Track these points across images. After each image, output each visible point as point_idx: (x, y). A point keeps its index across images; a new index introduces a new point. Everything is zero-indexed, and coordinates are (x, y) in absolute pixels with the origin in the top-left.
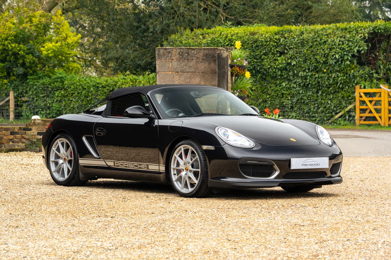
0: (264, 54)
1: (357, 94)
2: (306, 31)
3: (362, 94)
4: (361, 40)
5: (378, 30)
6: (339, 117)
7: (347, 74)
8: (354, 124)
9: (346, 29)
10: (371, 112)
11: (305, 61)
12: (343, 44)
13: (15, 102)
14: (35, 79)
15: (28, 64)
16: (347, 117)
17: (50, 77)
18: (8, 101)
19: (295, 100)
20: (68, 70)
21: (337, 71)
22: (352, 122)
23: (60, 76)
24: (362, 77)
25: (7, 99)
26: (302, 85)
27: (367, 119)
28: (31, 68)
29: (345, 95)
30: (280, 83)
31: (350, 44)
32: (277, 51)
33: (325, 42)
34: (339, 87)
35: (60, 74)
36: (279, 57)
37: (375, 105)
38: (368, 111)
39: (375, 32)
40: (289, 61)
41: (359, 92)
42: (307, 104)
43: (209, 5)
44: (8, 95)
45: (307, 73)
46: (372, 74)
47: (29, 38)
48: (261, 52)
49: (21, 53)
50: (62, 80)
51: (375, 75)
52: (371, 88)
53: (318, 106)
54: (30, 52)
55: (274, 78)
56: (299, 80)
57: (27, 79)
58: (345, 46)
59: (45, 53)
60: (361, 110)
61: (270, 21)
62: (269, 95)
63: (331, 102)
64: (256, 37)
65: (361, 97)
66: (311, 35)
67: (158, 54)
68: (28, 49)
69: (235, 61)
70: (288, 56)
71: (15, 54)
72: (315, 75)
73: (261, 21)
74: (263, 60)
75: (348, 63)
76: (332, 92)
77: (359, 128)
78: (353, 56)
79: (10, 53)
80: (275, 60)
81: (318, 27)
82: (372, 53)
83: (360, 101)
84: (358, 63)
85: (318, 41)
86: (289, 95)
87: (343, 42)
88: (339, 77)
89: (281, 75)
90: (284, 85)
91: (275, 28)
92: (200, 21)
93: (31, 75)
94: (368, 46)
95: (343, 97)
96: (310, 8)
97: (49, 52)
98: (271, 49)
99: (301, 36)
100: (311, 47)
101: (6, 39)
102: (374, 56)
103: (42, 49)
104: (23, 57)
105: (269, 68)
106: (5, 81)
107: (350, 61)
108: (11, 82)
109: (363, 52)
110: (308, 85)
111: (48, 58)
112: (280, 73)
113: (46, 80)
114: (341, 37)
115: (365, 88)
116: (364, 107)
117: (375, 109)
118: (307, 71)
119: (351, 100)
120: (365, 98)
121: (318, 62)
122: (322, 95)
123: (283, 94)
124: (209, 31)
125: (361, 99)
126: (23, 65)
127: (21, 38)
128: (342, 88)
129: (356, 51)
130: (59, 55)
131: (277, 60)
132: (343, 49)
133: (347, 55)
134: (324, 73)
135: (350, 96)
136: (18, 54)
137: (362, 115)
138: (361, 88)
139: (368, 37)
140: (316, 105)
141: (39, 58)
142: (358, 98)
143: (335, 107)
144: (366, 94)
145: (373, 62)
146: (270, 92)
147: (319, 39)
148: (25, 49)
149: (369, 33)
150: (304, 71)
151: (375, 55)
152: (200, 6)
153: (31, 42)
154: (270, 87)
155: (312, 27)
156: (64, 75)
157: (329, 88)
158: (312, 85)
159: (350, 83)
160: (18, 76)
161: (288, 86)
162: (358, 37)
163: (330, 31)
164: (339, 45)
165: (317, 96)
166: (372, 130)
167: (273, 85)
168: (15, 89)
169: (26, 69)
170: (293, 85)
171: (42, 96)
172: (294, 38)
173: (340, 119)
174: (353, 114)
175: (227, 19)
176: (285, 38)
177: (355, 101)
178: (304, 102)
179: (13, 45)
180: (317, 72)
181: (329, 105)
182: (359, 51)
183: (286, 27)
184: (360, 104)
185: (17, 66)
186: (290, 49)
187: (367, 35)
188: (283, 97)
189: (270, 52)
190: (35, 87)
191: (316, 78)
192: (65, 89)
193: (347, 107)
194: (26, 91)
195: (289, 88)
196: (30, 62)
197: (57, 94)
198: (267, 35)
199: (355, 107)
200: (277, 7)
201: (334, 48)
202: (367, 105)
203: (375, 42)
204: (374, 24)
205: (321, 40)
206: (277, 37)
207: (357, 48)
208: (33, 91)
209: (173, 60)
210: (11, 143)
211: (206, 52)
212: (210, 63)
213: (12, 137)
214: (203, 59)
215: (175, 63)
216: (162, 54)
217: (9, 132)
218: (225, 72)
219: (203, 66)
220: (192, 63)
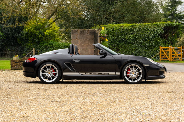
0: (126, 34)
1: (160, 49)
2: (141, 25)
3: (162, 49)
4: (162, 29)
5: (168, 25)
6: (153, 58)
7: (156, 41)
8: (159, 60)
9: (156, 25)
10: (165, 56)
11: (141, 37)
12: (155, 30)
13: (35, 52)
14: (42, 43)
15: (40, 38)
16: (157, 58)
17: (48, 43)
18: (33, 52)
19: (137, 51)
20: (55, 40)
21: (153, 40)
22: (158, 60)
23: (51, 42)
24: (162, 43)
25: (32, 51)
26: (140, 45)
27: (164, 58)
28: (41, 39)
29: (156, 49)
30: (132, 45)
31: (158, 30)
32: (131, 33)
33: (148, 29)
34: (153, 46)
35: (52, 42)
36: (131, 35)
37: (167, 53)
38: (164, 56)
39: (167, 25)
40: (135, 37)
41: (161, 48)
42: (142, 53)
43: (107, 16)
44: (32, 49)
45: (141, 41)
46: (166, 41)
47: (40, 28)
48: (124, 33)
49: (37, 34)
50: (52, 44)
51: (167, 42)
52: (166, 47)
53: (146, 54)
54: (41, 33)
55: (130, 43)
56: (139, 44)
57: (40, 43)
58: (156, 31)
59: (46, 34)
60: (162, 55)
61: (129, 22)
62: (128, 49)
63: (151, 52)
64: (123, 28)
65: (162, 50)
66: (143, 27)
67: (72, 32)
68: (40, 33)
70: (135, 35)
71: (35, 34)
72: (145, 42)
73: (126, 22)
74: (125, 36)
75: (157, 37)
76: (151, 48)
77: (161, 62)
78: (159, 35)
79: (33, 34)
80: (130, 36)
81: (146, 24)
82: (166, 34)
83: (161, 52)
84: (160, 38)
85: (145, 29)
86: (135, 49)
87: (155, 29)
88: (153, 43)
89: (132, 42)
90: (133, 45)
91: (130, 24)
93: (41, 42)
94: (164, 31)
95: (155, 50)
96: (145, 17)
97: (48, 33)
98: (128, 32)
99: (140, 27)
100: (143, 31)
101: (32, 29)
102: (167, 35)
103: (45, 32)
104: (38, 35)
105: (127, 39)
106: (32, 44)
107: (158, 37)
108: (34, 45)
109: (162, 33)
110: (142, 45)
111: (47, 36)
112: (131, 41)
113: (46, 44)
114: (154, 28)
115: (163, 47)
116: (163, 54)
117: (167, 55)
118: (142, 40)
119: (158, 51)
120: (163, 51)
121: (146, 37)
122: (147, 49)
123: (133, 49)
125: (162, 51)
126: (38, 38)
127: (37, 28)
128: (155, 47)
129: (160, 33)
130: (51, 35)
131: (131, 36)
132: (155, 32)
133: (157, 34)
134: (148, 41)
135: (157, 50)
136: (36, 34)
137: (162, 57)
138: (162, 47)
139: (165, 28)
140: (145, 53)
141: (44, 36)
142: (160, 51)
143: (152, 54)
144: (163, 49)
145: (166, 37)
146: (128, 48)
147: (146, 29)
148: (39, 32)
149: (165, 26)
150: (140, 40)
151: (167, 34)
153: (41, 30)
154: (128, 47)
155: (144, 24)
156: (53, 42)
157: (150, 47)
158: (143, 46)
159: (157, 45)
160: (36, 42)
161: (135, 46)
162: (161, 28)
163: (150, 25)
164: (153, 31)
165: (145, 50)
166: (166, 62)
167: (129, 46)
168: (35, 47)
169: (39, 40)
170: (136, 46)
171: (45, 50)
172: (137, 28)
173: (154, 59)
174: (159, 57)
175: (113, 21)
176: (134, 28)
177: (159, 52)
178: (140, 52)
179: (34, 31)
180: (145, 41)
181: (150, 53)
182: (161, 33)
183: (135, 24)
184: (161, 53)
185: (36, 39)
186: (135, 32)
187: (164, 27)
188: (133, 50)
189: (128, 33)
190: (42, 47)
191: (145, 43)
192: (53, 47)
193: (156, 54)
194: (39, 48)
195: (135, 47)
196: (40, 37)
197: (50, 49)
198: (127, 27)
199: (159, 54)
200: (132, 17)
201: (152, 32)
202: (164, 53)
203: (167, 29)
204: (167, 23)
205: (147, 29)
206: (131, 28)
207: (160, 32)
208: (41, 48)
209: (78, 34)
210: (16, 66)
211: (91, 31)
212: (92, 36)
213: (16, 64)
214: (89, 34)
215: (79, 36)
216: (74, 32)
217: (15, 62)
218: (97, 39)
219: (89, 37)
220: (86, 35)
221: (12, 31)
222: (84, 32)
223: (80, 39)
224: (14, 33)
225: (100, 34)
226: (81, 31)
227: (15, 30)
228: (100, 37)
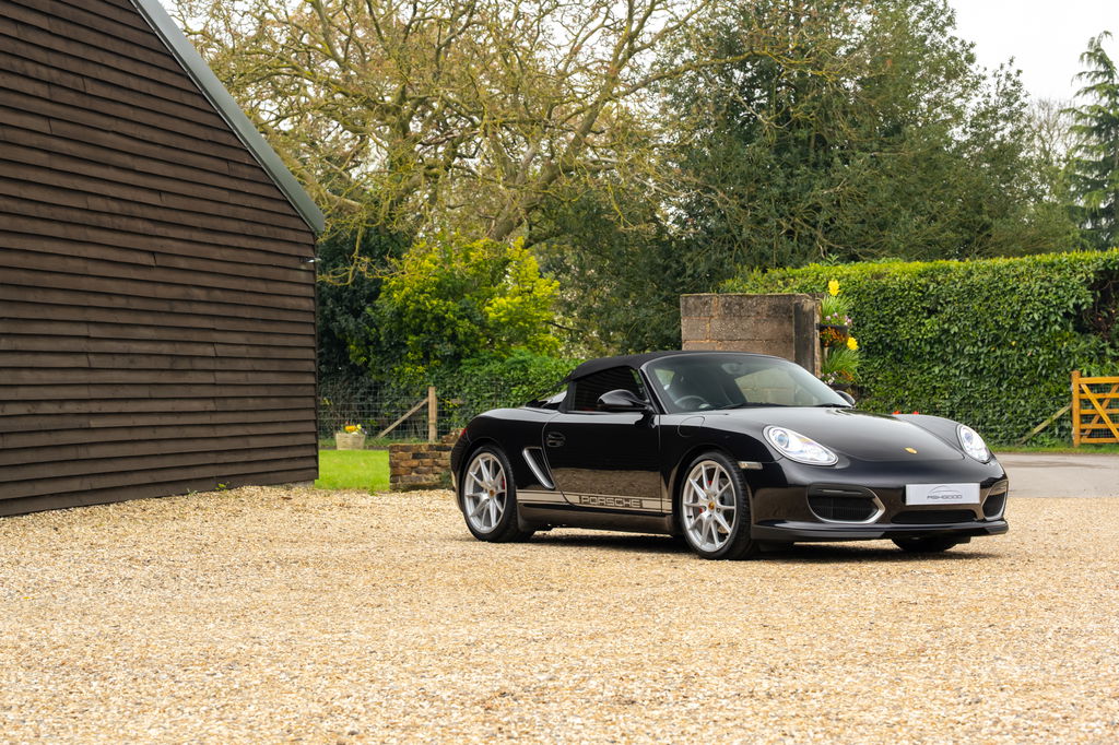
0: (899, 314)
1: (1074, 388)
2: (977, 268)
3: (1085, 388)
4: (1082, 285)
5: (1114, 265)
6: (1041, 431)
7: (1055, 349)
8: (1070, 443)
9: (1053, 265)
10: (1101, 421)
11: (976, 326)
12: (1047, 293)
13: (439, 407)
14: (474, 364)
15: (461, 337)
16: (1057, 431)
17: (502, 360)
18: (426, 406)
19: (957, 399)
20: (536, 347)
21: (1036, 344)
22: (1066, 439)
23: (521, 358)
24: (1084, 355)
25: (424, 402)
26: (970, 370)
27: (1094, 433)
28: (466, 343)
29: (1053, 388)
30: (930, 368)
31: (1061, 292)
32: (923, 308)
33: (1013, 289)
34: (1040, 374)
35: (521, 354)
36: (926, 318)
37: (1109, 407)
38: (1096, 419)
39: (1107, 268)
40: (946, 326)
41: (1078, 382)
42: (981, 406)
43: (797, 224)
44: (425, 395)
45: (979, 348)
46: (1103, 348)
47: (463, 289)
48: (892, 310)
49: (450, 316)
50: (524, 366)
51: (1109, 351)
52: (1102, 375)
53: (1001, 411)
54: (466, 314)
55: (918, 357)
56: (965, 362)
57: (461, 364)
58: (1051, 297)
59: (492, 315)
60: (1082, 416)
61: (910, 253)
62: (909, 389)
63: (1027, 402)
64: (884, 282)
65: (1082, 392)
66: (986, 277)
67: (685, 307)
68: (462, 310)
69: (829, 317)
70: (944, 316)
71: (439, 319)
72: (994, 351)
73: (895, 252)
74: (896, 324)
75: (1057, 328)
76: (1028, 383)
77: (1079, 450)
78: (1067, 315)
79: (429, 316)
80: (920, 324)
81: (1001, 262)
82: (1103, 309)
83: (1081, 400)
84: (1075, 329)
85: (1000, 288)
86: (945, 389)
87: (1046, 289)
88: (1040, 356)
89: (931, 353)
90: (937, 372)
91: (919, 266)
92: (780, 254)
93: (468, 357)
94: (1094, 296)
95: (1047, 394)
96: (986, 227)
97: (501, 314)
98: (911, 304)
99: (968, 278)
100: (987, 299)
101: (422, 292)
102: (1106, 314)
103: (488, 308)
104: (453, 323)
105: (908, 340)
106: (421, 369)
107: (1061, 325)
108: (431, 371)
109: (1085, 307)
110: (982, 369)
111: (498, 326)
112: (928, 348)
113: (496, 367)
114: (1043, 280)
115: (1089, 375)
116: (1088, 411)
117: (1111, 416)
118: (980, 344)
119: (1063, 397)
120: (1089, 395)
121: (999, 327)
122: (1008, 389)
123: (934, 387)
124: (796, 271)
125: (1083, 396)
126: (453, 338)
127: (449, 289)
128: (1047, 377)
129: (1071, 306)
130: (518, 320)
131: (924, 324)
132: (1048, 302)
133: (1056, 314)
134: (1012, 347)
135: (1061, 391)
136: (444, 318)
137: (1084, 426)
138: (1082, 376)
139: (1095, 280)
140: (998, 409)
141: (482, 325)
142: (1076, 395)
143: (1033, 411)
144: (1092, 387)
145: (1104, 326)
146: (909, 384)
147: (1001, 285)
148: (457, 309)
149: (1095, 272)
150: (974, 344)
151: (1109, 312)
152: (780, 227)
153: (467, 296)
154: (911, 375)
155: (989, 262)
156: (528, 357)
157: (1021, 376)
158: (989, 371)
159: (1061, 365)
160: (444, 359)
161: (944, 373)
162: (1075, 280)
163: (1022, 269)
164: (1040, 294)
165: (1000, 392)
166: (1105, 454)
167: (916, 372)
168: (439, 383)
169: (458, 345)
170: (953, 371)
171: (487, 395)
172: (955, 283)
173: (1042, 435)
174: (1067, 424)
175: (830, 250)
176: (938, 283)
177: (1070, 400)
178: (974, 403)
179: (435, 302)
180: (999, 346)
181: (1022, 409)
182: (1076, 306)
183: (942, 263)
184: (1081, 407)
185: (442, 341)
186: (947, 303)
187: (1092, 275)
188: (934, 393)
189: (910, 309)
190: (474, 379)
191: (996, 358)
192: (531, 383)
193: (1055, 411)
194: (459, 386)
195: (946, 377)
196: (466, 333)
197: (514, 392)
198: (904, 279)
199: (1071, 411)
200: (924, 226)
201: (1030, 301)
202: (1093, 408)
203: (1108, 289)
204: (1106, 255)
205: (1005, 286)
206: (923, 281)
207: (1074, 300)
208: (470, 387)
209: (712, 317)
210: (413, 474)
211: (774, 302)
212: (781, 323)
213: (415, 463)
214: (768, 316)
215: (716, 324)
216: (693, 307)
217: (410, 454)
218: (807, 339)
219: (768, 329)
220: (749, 323)
221: (324, 303)
222: (740, 305)
223: (721, 340)
224: (333, 312)
225: (823, 317)
226: (730, 304)
227: (338, 298)
228: (822, 328)
